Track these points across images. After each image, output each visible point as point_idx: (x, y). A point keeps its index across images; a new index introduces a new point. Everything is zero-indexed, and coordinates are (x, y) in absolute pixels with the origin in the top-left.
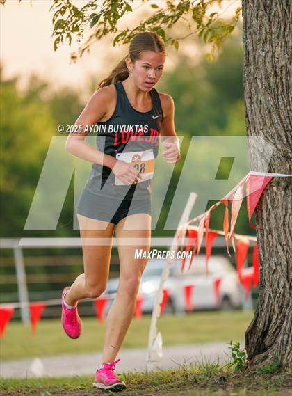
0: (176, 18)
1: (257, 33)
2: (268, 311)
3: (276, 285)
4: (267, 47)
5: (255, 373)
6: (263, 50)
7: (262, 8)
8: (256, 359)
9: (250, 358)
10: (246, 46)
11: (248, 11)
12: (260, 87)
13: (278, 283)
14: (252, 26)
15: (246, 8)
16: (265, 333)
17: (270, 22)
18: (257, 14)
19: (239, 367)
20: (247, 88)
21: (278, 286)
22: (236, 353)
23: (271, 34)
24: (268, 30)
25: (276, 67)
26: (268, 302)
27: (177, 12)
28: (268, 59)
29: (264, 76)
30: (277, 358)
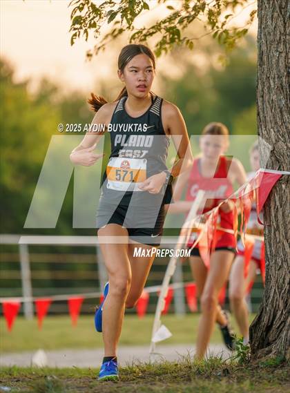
0: (191, 18)
1: (272, 34)
2: (273, 306)
3: (281, 281)
4: (281, 47)
5: (258, 367)
6: (277, 51)
7: (278, 9)
8: (259, 353)
9: (253, 352)
10: (260, 46)
11: (263, 12)
12: (273, 86)
13: (284, 279)
14: (267, 26)
15: (262, 9)
16: (269, 328)
17: (285, 24)
18: (272, 16)
19: (243, 360)
20: (260, 87)
21: (284, 282)
22: (240, 346)
23: (285, 35)
24: (282, 32)
25: (289, 68)
26: (274, 297)
27: (193, 13)
28: (282, 60)
29: (276, 76)
30: (280, 353)
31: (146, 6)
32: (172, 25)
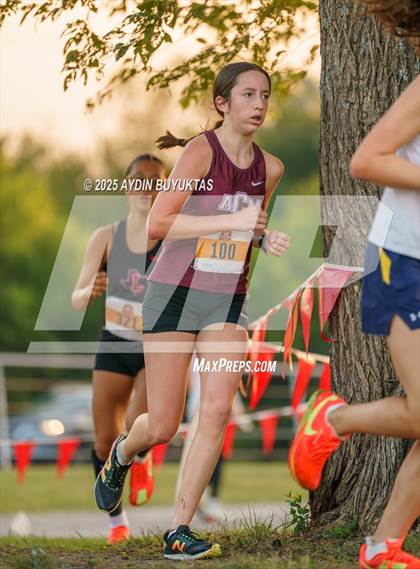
0: (230, 56)
1: (340, 78)
2: (341, 453)
4: (353, 96)
5: (321, 537)
6: (347, 101)
7: (348, 44)
8: (323, 517)
9: (314, 516)
10: (324, 95)
11: (328, 47)
12: (341, 150)
14: (333, 67)
15: (326, 44)
16: (336, 483)
17: (358, 64)
18: (341, 53)
19: (300, 528)
20: (324, 151)
22: (295, 508)
23: (358, 80)
24: (354, 75)
25: (364, 125)
27: (232, 49)
28: (354, 113)
29: (346, 136)
30: (352, 518)
31: (167, 38)
32: (205, 66)
